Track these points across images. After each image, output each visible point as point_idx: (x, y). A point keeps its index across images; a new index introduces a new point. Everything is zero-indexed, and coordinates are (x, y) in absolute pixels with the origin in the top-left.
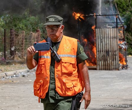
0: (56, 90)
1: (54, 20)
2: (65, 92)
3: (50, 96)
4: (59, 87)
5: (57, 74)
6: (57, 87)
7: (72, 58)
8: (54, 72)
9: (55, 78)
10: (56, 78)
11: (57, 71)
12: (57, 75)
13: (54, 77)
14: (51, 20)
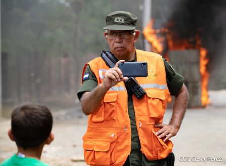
0: (141, 152)
1: (123, 21)
2: (157, 155)
3: (131, 164)
4: (145, 146)
5: (140, 120)
6: (142, 146)
7: (160, 90)
8: (133, 118)
9: (136, 129)
10: (138, 128)
11: (139, 115)
12: (140, 122)
13: (134, 126)
14: (117, 20)
